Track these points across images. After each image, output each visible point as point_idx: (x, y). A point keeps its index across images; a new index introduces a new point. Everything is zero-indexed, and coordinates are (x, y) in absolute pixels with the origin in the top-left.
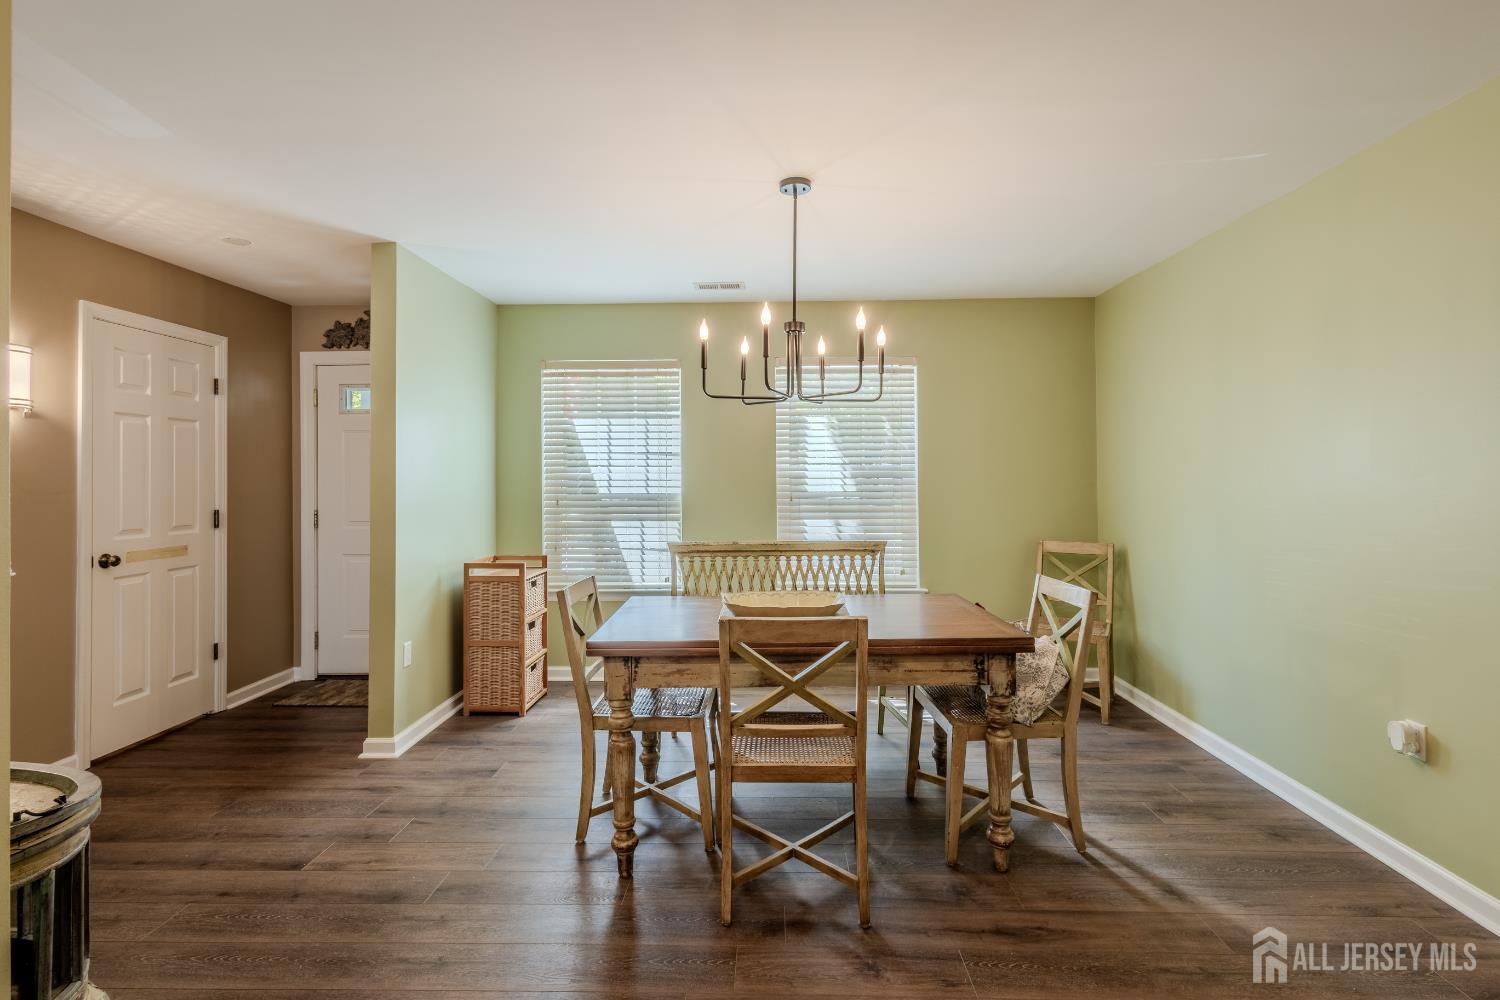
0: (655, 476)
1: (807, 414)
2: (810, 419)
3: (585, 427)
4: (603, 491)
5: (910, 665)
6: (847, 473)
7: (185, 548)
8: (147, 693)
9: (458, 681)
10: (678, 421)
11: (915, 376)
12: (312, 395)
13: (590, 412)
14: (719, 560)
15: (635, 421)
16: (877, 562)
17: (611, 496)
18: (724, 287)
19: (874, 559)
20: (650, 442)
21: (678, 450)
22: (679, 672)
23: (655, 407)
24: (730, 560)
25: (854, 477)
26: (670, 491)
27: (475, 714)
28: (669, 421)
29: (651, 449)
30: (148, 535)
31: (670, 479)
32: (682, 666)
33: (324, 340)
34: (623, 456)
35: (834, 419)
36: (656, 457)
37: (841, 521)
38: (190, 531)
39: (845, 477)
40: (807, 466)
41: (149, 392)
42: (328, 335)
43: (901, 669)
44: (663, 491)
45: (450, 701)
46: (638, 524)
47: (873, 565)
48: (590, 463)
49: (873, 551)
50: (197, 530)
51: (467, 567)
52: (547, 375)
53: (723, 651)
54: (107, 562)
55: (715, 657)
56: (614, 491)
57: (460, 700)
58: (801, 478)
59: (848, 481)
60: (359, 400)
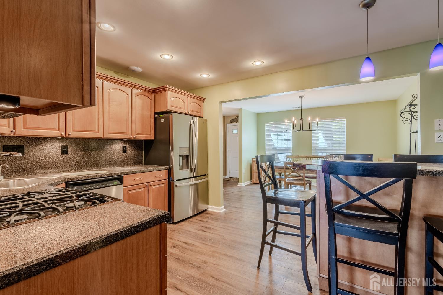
0: (287, 144)
2: (319, 132)
3: (273, 135)
4: (276, 147)
9: (251, 179)
10: (291, 133)
11: (345, 121)
12: (228, 131)
13: (274, 132)
14: (295, 159)
15: (283, 133)
17: (278, 148)
18: (298, 107)
20: (286, 137)
21: (291, 139)
22: (280, 170)
23: (287, 131)
24: (297, 159)
26: (289, 147)
27: (254, 183)
28: (289, 133)
29: (286, 139)
31: (289, 144)
32: (281, 170)
33: (230, 122)
34: (281, 140)
40: (319, 141)
42: (231, 121)
44: (288, 147)
45: (250, 181)
46: (283, 153)
48: (274, 141)
51: (253, 159)
52: (266, 125)
53: (284, 168)
55: (283, 168)
57: (251, 181)
58: (317, 144)
60: (235, 131)
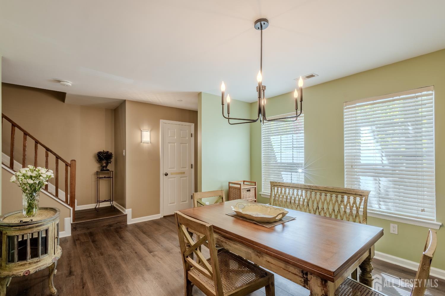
0: (296, 156)
1: (360, 127)
2: (362, 128)
3: (274, 139)
4: (279, 161)
5: (268, 258)
6: (383, 154)
7: (184, 173)
8: (175, 204)
10: (303, 135)
13: (274, 134)
15: (289, 135)
16: (363, 201)
17: (281, 163)
18: (308, 78)
19: (361, 200)
20: (294, 143)
21: (303, 146)
23: (296, 131)
25: (386, 156)
26: (300, 161)
28: (300, 135)
30: (175, 169)
31: (300, 157)
34: (285, 149)
35: (374, 128)
36: (296, 149)
37: (380, 178)
38: (185, 169)
39: (383, 156)
40: (361, 151)
41: (176, 138)
43: (265, 259)
44: (298, 161)
46: (290, 173)
47: (360, 203)
48: (275, 151)
49: (361, 195)
50: (187, 169)
51: (229, 183)
54: (166, 175)
56: (283, 161)
58: (357, 157)
59: (384, 158)
